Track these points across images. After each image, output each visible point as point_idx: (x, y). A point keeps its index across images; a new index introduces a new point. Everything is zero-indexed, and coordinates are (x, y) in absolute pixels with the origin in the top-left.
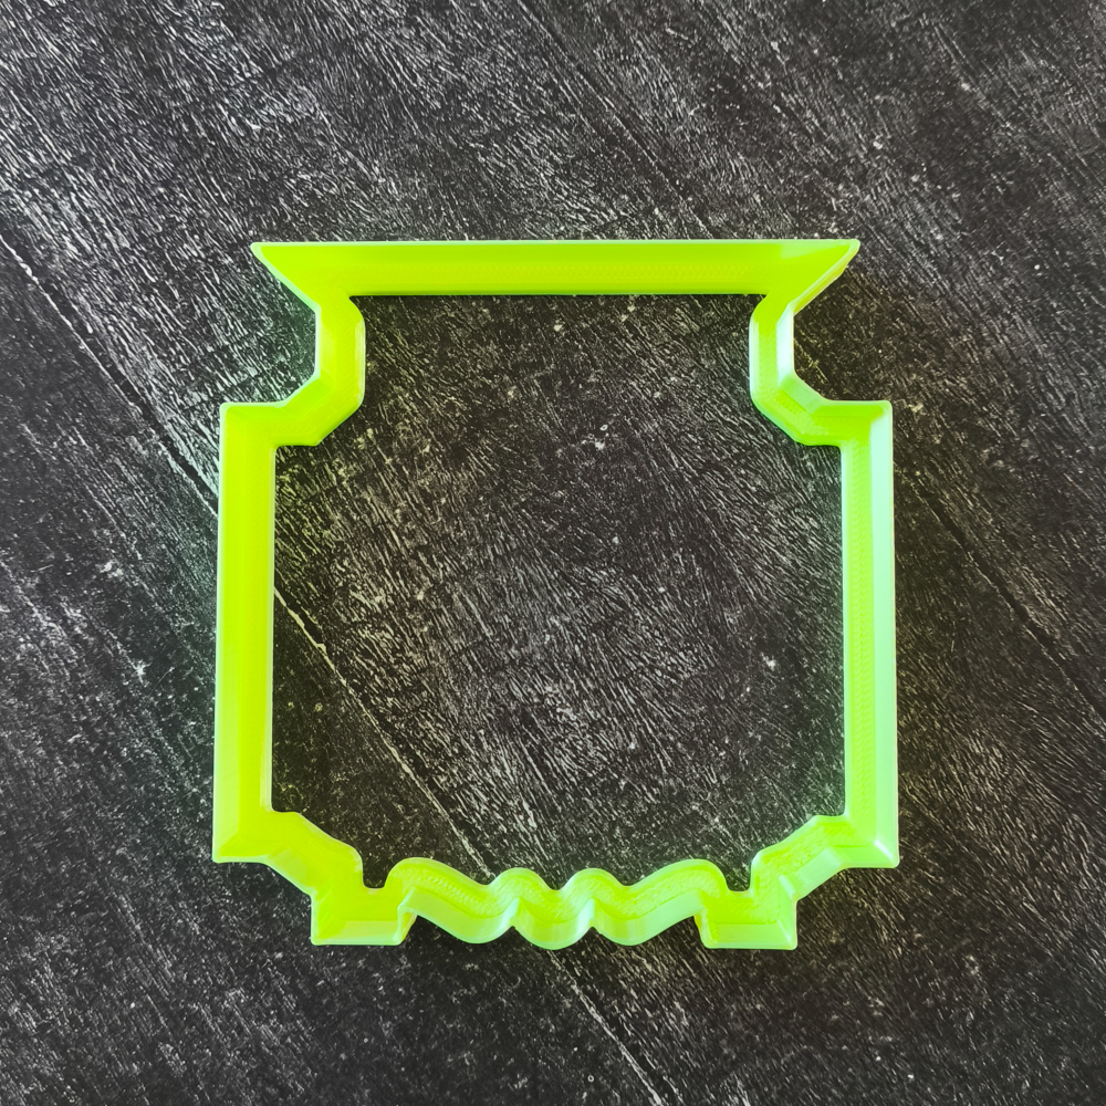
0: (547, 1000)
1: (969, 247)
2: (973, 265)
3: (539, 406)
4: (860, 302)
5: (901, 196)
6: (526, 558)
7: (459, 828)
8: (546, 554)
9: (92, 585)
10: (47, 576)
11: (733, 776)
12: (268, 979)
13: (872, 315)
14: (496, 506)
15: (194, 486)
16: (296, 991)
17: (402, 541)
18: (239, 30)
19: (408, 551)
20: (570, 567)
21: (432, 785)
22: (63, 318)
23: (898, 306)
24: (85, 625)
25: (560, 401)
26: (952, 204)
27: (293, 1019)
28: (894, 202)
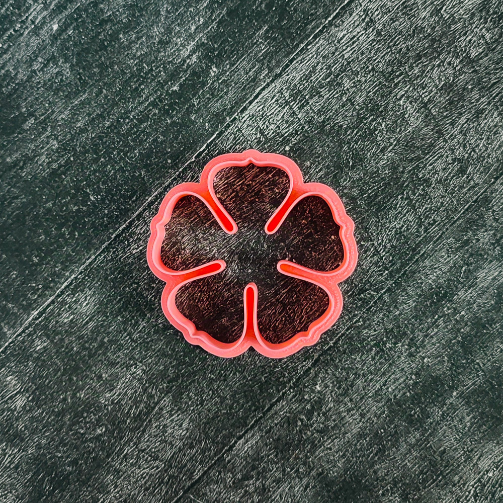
0: (67, 266)
1: (387, 402)
2: (380, 405)
3: (299, 234)
4: (359, 360)
5: (406, 372)
6: (238, 236)
7: (129, 223)
8: (241, 243)
9: (207, 64)
10: (207, 46)
11: (162, 329)
12: (63, 156)
13: (354, 365)
14: (258, 221)
15: (251, 99)
16: (59, 167)
17: (239, 185)
18: (442, 90)
19: (236, 188)
20: (237, 254)
21: (144, 210)
22: (313, 36)
23: (359, 375)
24: (190, 64)
25: (303, 242)
26: (405, 393)
27: (49, 168)
28: (403, 369)
